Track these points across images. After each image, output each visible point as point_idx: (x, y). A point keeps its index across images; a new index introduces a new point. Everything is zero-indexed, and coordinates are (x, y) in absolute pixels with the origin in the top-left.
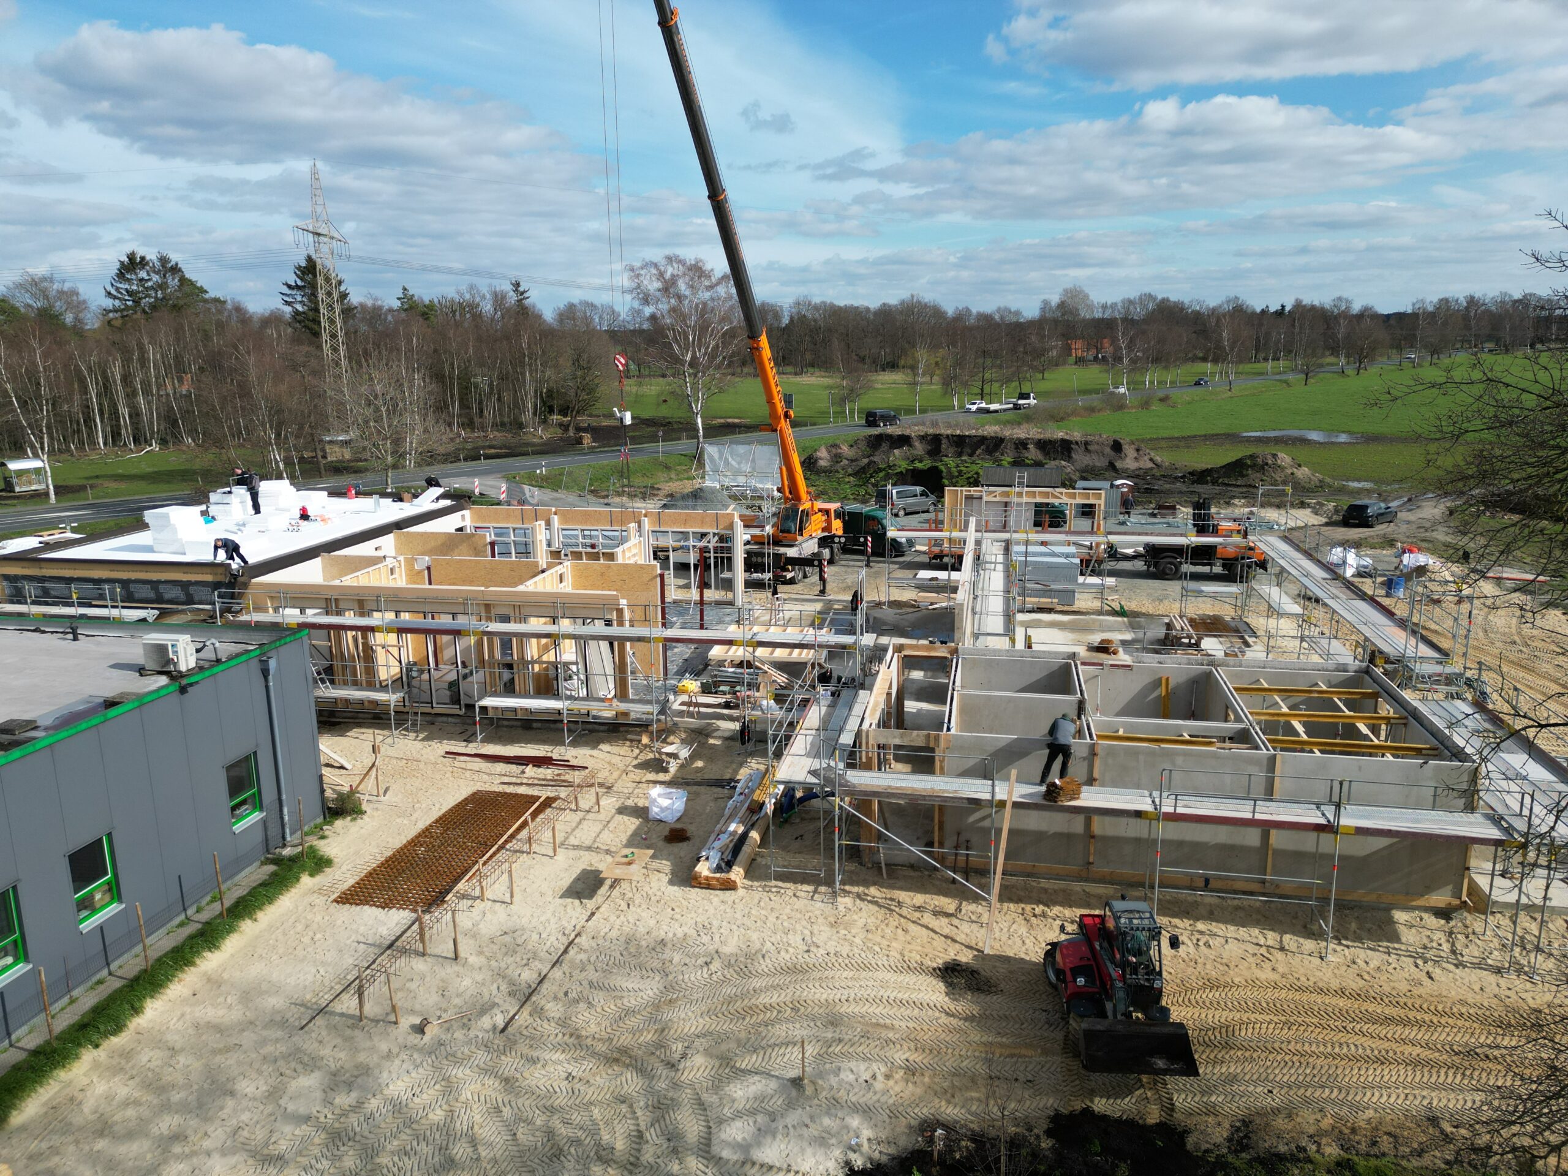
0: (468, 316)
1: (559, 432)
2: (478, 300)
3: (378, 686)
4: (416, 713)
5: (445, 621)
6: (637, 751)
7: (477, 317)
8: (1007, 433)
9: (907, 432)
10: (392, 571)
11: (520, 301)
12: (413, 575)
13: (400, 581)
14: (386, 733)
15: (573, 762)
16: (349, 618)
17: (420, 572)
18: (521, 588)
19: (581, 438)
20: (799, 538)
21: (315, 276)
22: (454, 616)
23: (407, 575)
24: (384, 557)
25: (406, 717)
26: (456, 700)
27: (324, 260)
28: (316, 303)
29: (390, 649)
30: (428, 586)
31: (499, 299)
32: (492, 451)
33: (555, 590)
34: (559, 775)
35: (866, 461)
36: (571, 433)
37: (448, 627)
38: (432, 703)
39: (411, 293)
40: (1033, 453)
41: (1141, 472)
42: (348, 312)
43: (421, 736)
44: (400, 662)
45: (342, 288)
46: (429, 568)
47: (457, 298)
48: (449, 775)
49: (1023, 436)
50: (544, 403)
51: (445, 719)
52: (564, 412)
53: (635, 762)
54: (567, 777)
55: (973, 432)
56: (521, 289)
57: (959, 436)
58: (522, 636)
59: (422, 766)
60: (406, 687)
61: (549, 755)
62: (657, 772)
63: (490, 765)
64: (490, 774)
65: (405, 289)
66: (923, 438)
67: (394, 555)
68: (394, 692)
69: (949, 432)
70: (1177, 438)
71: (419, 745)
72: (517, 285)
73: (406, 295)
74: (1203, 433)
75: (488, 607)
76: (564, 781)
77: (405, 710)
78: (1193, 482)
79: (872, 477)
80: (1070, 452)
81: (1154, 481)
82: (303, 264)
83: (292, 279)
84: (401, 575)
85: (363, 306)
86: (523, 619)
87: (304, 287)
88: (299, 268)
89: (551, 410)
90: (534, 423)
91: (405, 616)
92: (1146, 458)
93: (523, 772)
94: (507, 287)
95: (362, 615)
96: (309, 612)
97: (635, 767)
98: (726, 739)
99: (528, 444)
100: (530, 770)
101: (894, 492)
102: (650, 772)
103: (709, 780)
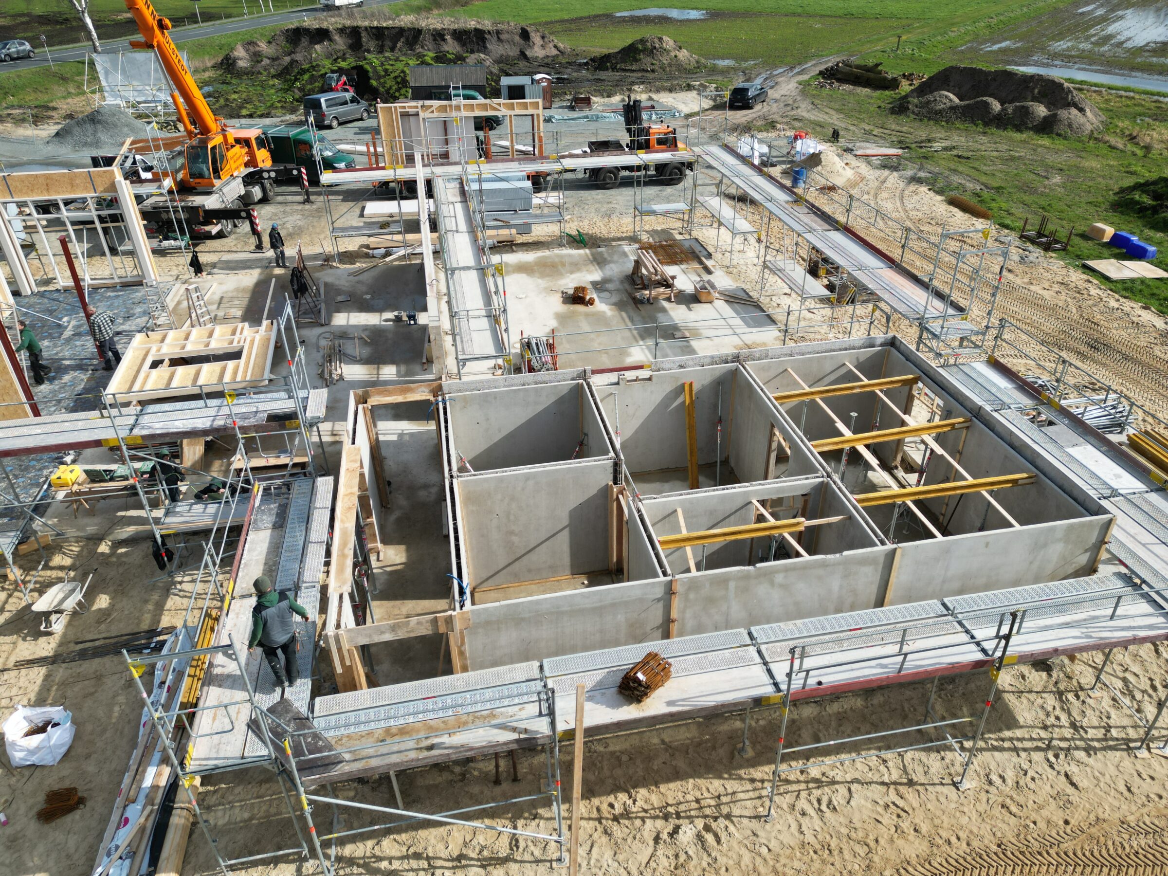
8: (423, 24)
9: (325, 25)
20: (217, 183)
35: (287, 59)
40: (451, 46)
41: (549, 60)
49: (439, 26)
55: (390, 23)
57: (377, 28)
66: (342, 31)
69: (366, 23)
70: (567, 21)
74: (586, 14)
78: (596, 69)
79: (296, 80)
80: (484, 43)
81: (562, 70)
92: (551, 45)
101: (322, 100)
102: (24, 639)
103: (115, 640)
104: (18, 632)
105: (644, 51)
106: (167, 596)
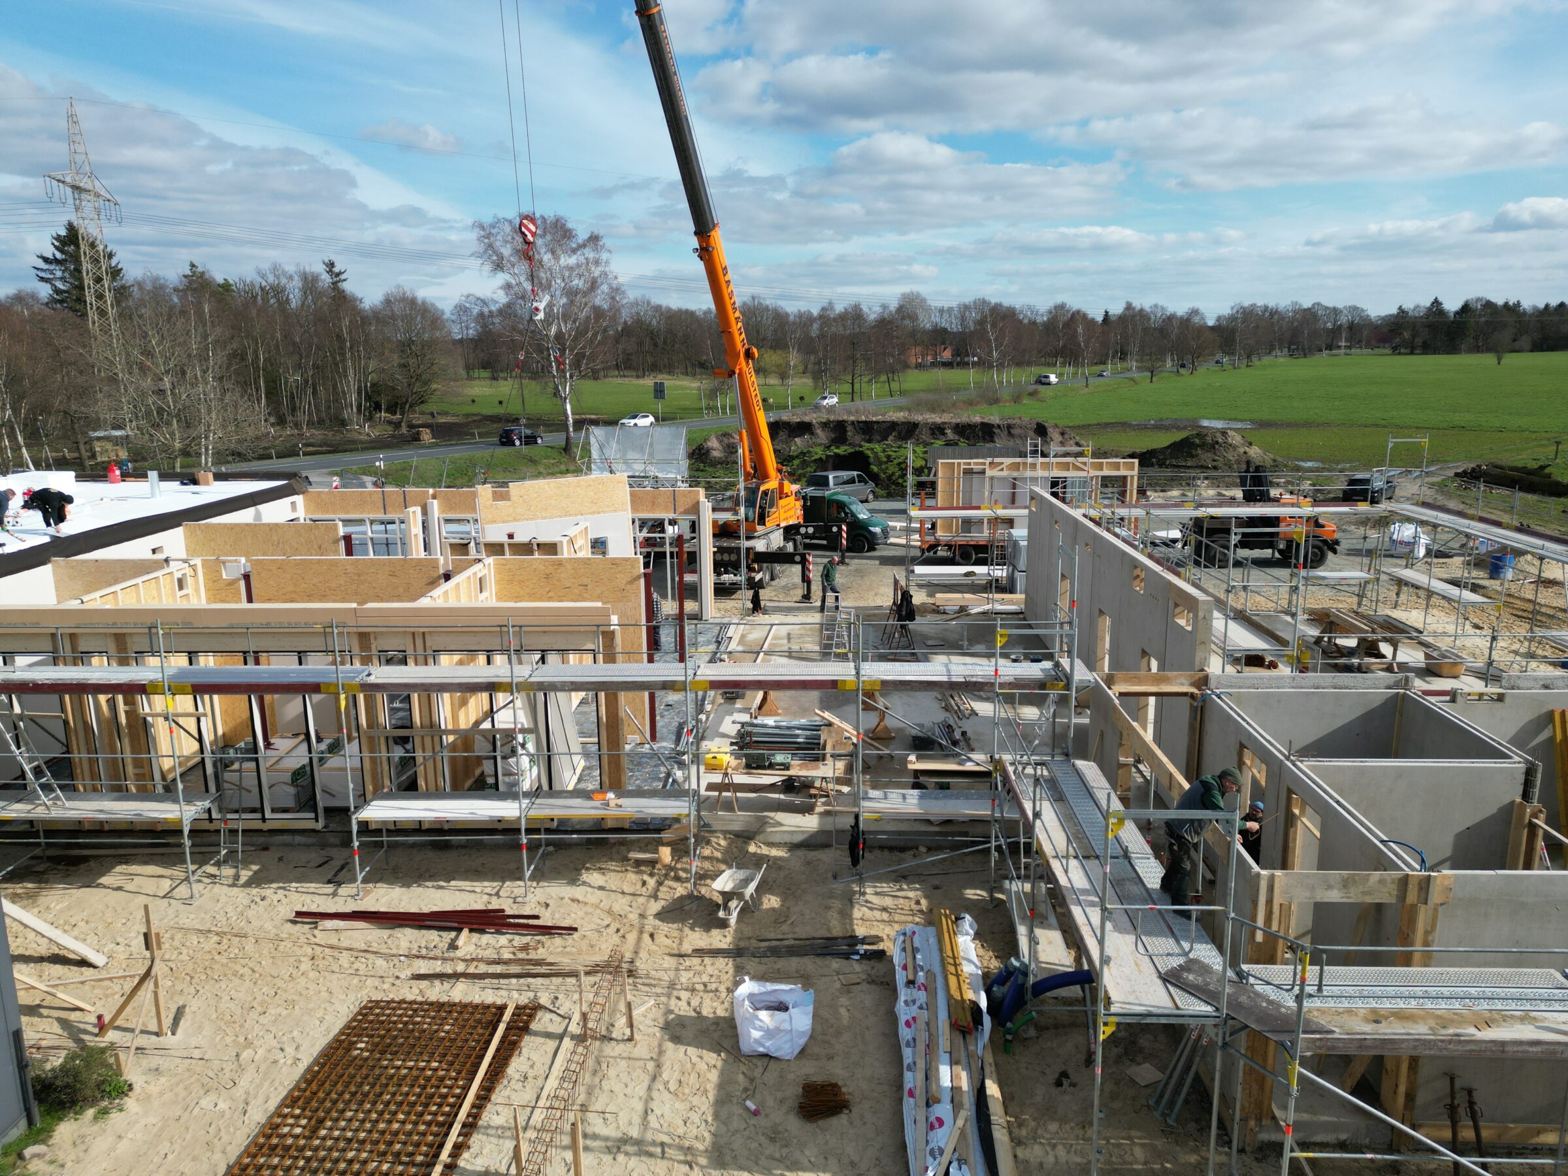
0: (272, 301)
1: (390, 430)
2: (284, 281)
3: (160, 789)
4: (233, 832)
5: (281, 667)
6: (652, 882)
7: (283, 303)
8: (918, 418)
9: (807, 419)
10: (181, 584)
11: (334, 283)
12: (218, 588)
13: (197, 598)
14: (177, 872)
15: (546, 920)
16: (99, 670)
17: (232, 583)
18: (424, 602)
19: (418, 433)
20: (760, 529)
21: (78, 246)
22: (301, 656)
23: (207, 590)
24: (167, 561)
25: (213, 838)
26: (307, 802)
27: (89, 228)
28: (81, 280)
29: (181, 720)
30: (245, 605)
31: (309, 283)
32: (311, 449)
33: (474, 604)
34: (525, 948)
36: (404, 430)
37: (293, 679)
38: (262, 810)
39: (200, 269)
42: (122, 293)
43: (245, 875)
44: (200, 740)
45: (114, 262)
46: (247, 577)
47: (258, 280)
48: (306, 965)
49: (938, 420)
50: (368, 398)
51: (287, 838)
52: (391, 409)
53: (655, 907)
54: (541, 954)
55: (880, 418)
56: (336, 270)
57: (865, 422)
58: (429, 690)
59: (250, 947)
60: (212, 788)
61: (495, 904)
62: (707, 928)
63: (385, 933)
64: (388, 957)
65: (193, 265)
66: (825, 425)
67: (184, 556)
68: (189, 801)
69: (852, 418)
71: (240, 896)
72: (331, 265)
73: (194, 273)
75: (364, 638)
76: (539, 963)
77: (212, 827)
80: (992, 437)
82: (63, 232)
83: (50, 251)
84: (197, 590)
85: (140, 285)
86: (429, 656)
87: (65, 260)
88: (58, 238)
89: (378, 407)
90: (359, 419)
91: (207, 662)
92: (1072, 442)
93: (453, 946)
94: (319, 269)
95: (123, 662)
96: (21, 661)
97: (661, 916)
98: (794, 847)
99: (354, 442)
100: (468, 943)
101: (831, 477)
102: (692, 929)
103: (808, 942)
104: (683, 920)
105: (1203, 445)
106: (852, 906)
